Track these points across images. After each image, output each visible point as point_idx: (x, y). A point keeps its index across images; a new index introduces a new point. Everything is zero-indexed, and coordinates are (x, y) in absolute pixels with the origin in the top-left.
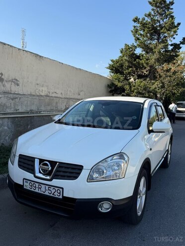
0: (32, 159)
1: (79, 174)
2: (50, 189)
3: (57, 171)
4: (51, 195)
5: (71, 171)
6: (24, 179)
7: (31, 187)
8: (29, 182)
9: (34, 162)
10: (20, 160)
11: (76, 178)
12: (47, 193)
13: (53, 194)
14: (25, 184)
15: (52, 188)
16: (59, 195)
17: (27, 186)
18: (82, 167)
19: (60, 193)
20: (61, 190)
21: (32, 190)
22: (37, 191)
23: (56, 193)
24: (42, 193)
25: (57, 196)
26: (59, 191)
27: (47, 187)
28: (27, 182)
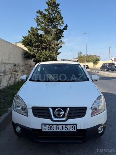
0: (47, 109)
1: (85, 112)
2: (66, 127)
3: (69, 113)
4: (68, 131)
5: (79, 112)
6: (42, 124)
7: (49, 129)
8: (47, 125)
9: (49, 110)
10: (34, 111)
11: (83, 116)
12: (64, 130)
13: (69, 130)
14: (43, 127)
15: (69, 125)
16: (74, 129)
17: (46, 129)
18: (86, 108)
19: (74, 128)
20: (75, 126)
21: (51, 130)
22: (55, 130)
23: (72, 129)
24: (60, 131)
25: (72, 131)
26: (73, 127)
27: (64, 126)
28: (46, 126)
